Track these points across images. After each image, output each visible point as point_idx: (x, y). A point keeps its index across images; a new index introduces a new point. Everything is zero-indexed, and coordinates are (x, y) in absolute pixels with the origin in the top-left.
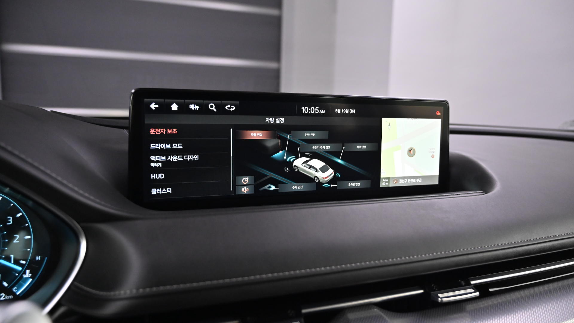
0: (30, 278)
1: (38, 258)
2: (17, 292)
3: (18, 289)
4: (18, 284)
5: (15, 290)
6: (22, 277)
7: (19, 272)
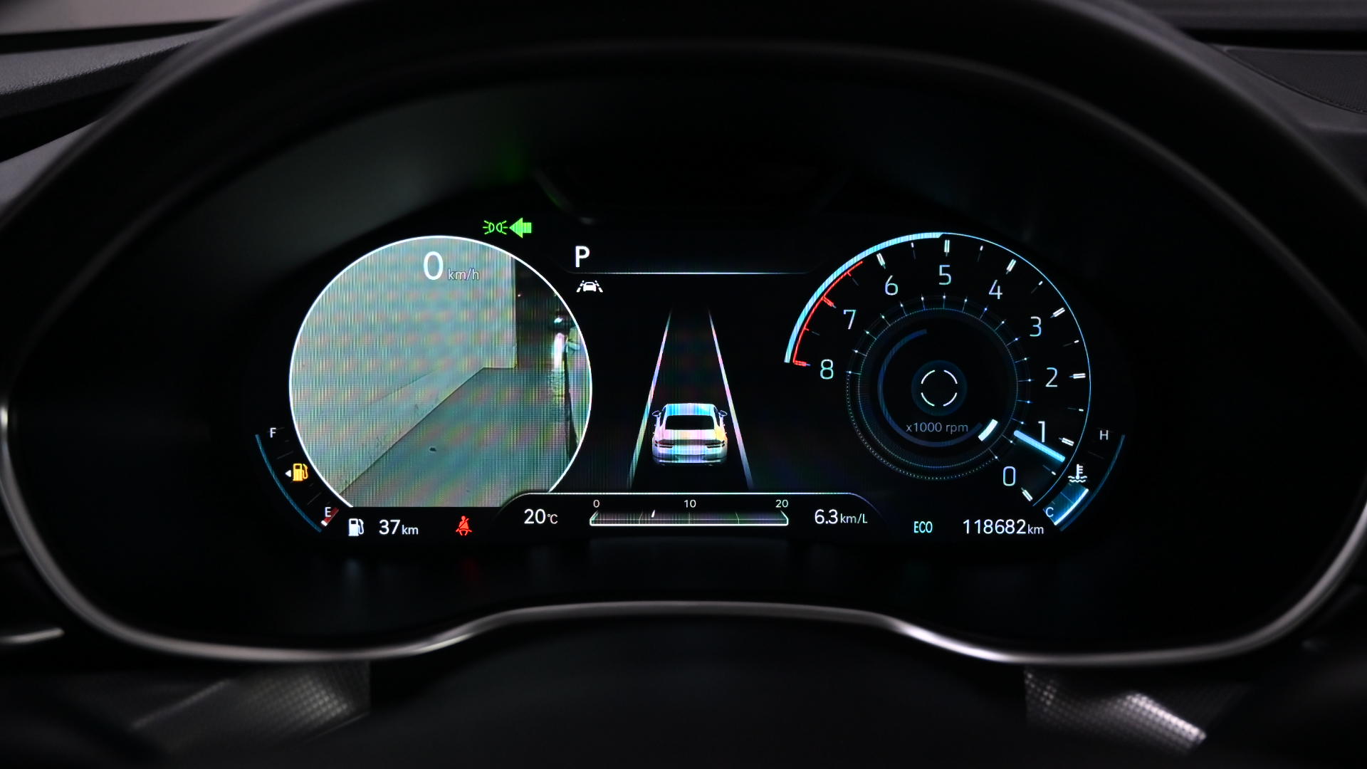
0: (1085, 485)
1: (1104, 435)
2: (1055, 518)
3: (1057, 512)
4: (1058, 498)
5: (1050, 512)
6: (1066, 480)
7: (1059, 467)
